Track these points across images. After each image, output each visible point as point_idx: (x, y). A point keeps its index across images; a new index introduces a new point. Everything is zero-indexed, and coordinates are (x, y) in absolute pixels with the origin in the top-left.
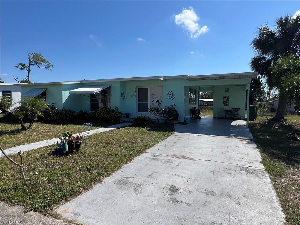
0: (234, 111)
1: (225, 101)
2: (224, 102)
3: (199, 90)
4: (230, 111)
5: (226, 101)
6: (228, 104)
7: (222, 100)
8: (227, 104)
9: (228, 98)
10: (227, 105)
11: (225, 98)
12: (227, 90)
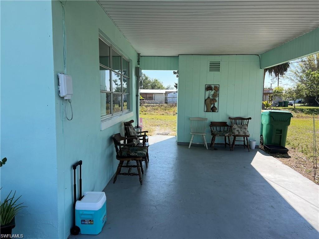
0: (235, 126)
1: (209, 97)
2: (205, 100)
3: (139, 64)
4: (224, 124)
5: (211, 97)
6: (216, 105)
7: (202, 95)
8: (214, 107)
9: (217, 89)
10: (214, 110)
11: (209, 88)
12: (215, 67)
